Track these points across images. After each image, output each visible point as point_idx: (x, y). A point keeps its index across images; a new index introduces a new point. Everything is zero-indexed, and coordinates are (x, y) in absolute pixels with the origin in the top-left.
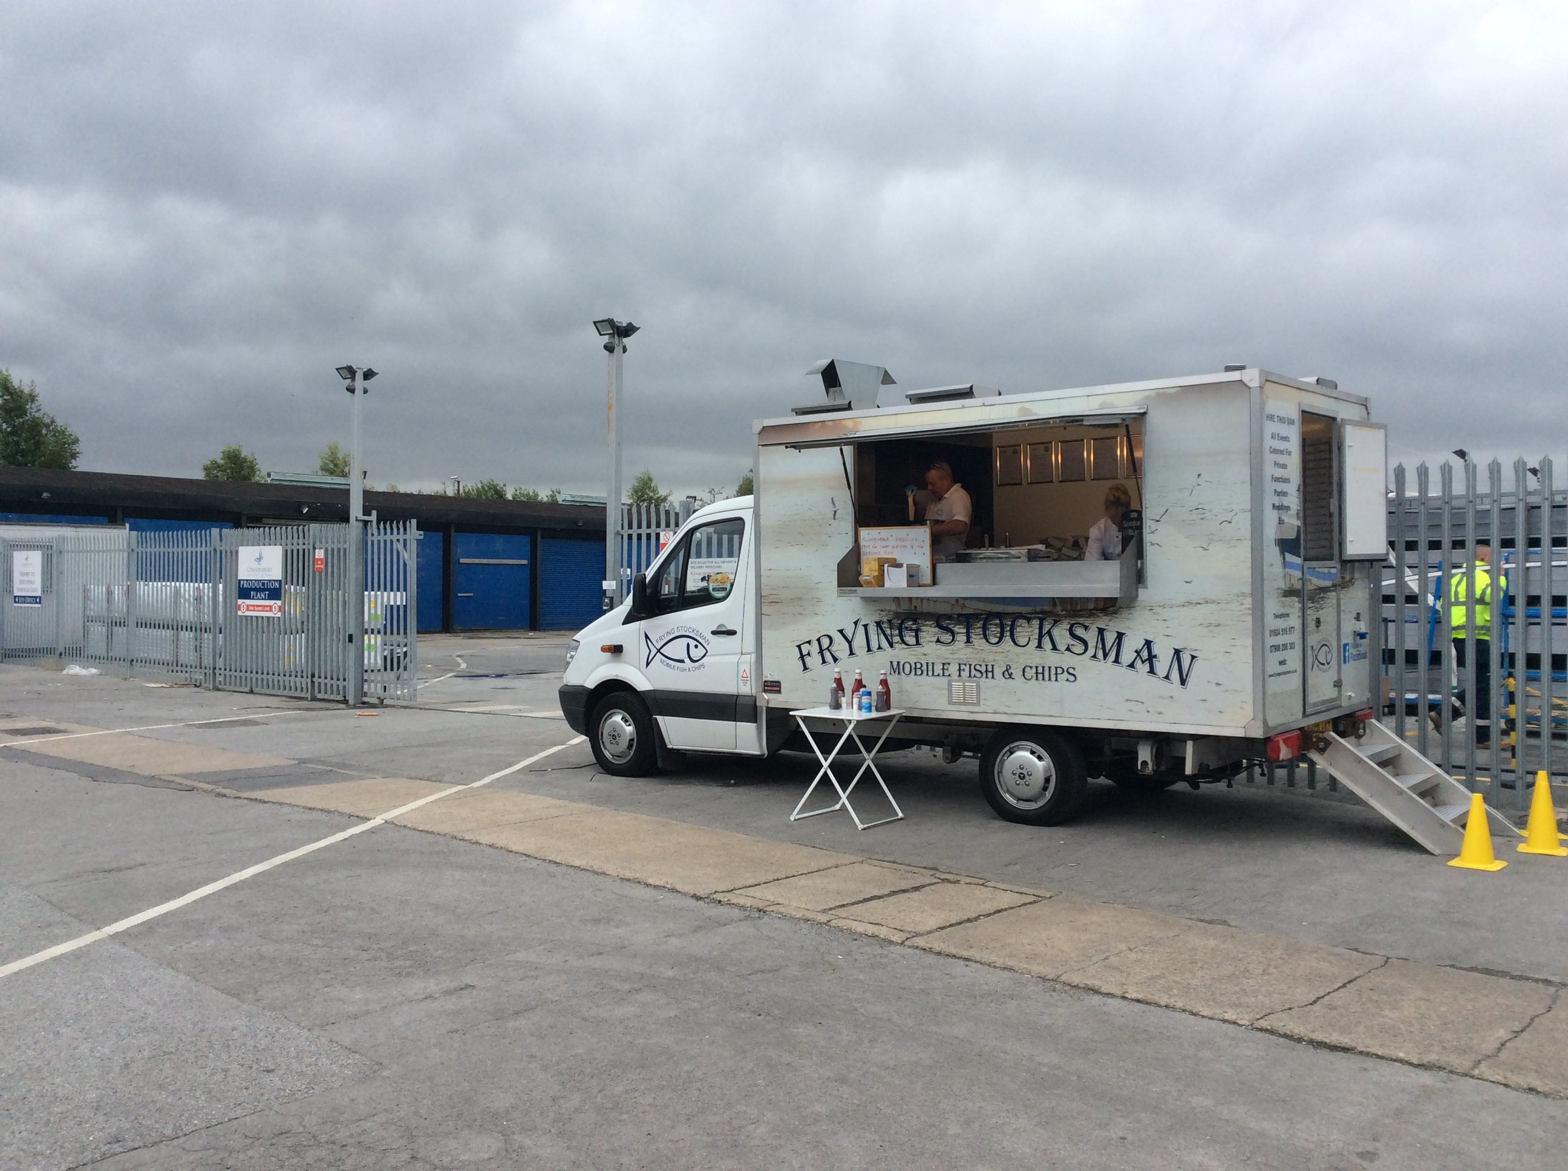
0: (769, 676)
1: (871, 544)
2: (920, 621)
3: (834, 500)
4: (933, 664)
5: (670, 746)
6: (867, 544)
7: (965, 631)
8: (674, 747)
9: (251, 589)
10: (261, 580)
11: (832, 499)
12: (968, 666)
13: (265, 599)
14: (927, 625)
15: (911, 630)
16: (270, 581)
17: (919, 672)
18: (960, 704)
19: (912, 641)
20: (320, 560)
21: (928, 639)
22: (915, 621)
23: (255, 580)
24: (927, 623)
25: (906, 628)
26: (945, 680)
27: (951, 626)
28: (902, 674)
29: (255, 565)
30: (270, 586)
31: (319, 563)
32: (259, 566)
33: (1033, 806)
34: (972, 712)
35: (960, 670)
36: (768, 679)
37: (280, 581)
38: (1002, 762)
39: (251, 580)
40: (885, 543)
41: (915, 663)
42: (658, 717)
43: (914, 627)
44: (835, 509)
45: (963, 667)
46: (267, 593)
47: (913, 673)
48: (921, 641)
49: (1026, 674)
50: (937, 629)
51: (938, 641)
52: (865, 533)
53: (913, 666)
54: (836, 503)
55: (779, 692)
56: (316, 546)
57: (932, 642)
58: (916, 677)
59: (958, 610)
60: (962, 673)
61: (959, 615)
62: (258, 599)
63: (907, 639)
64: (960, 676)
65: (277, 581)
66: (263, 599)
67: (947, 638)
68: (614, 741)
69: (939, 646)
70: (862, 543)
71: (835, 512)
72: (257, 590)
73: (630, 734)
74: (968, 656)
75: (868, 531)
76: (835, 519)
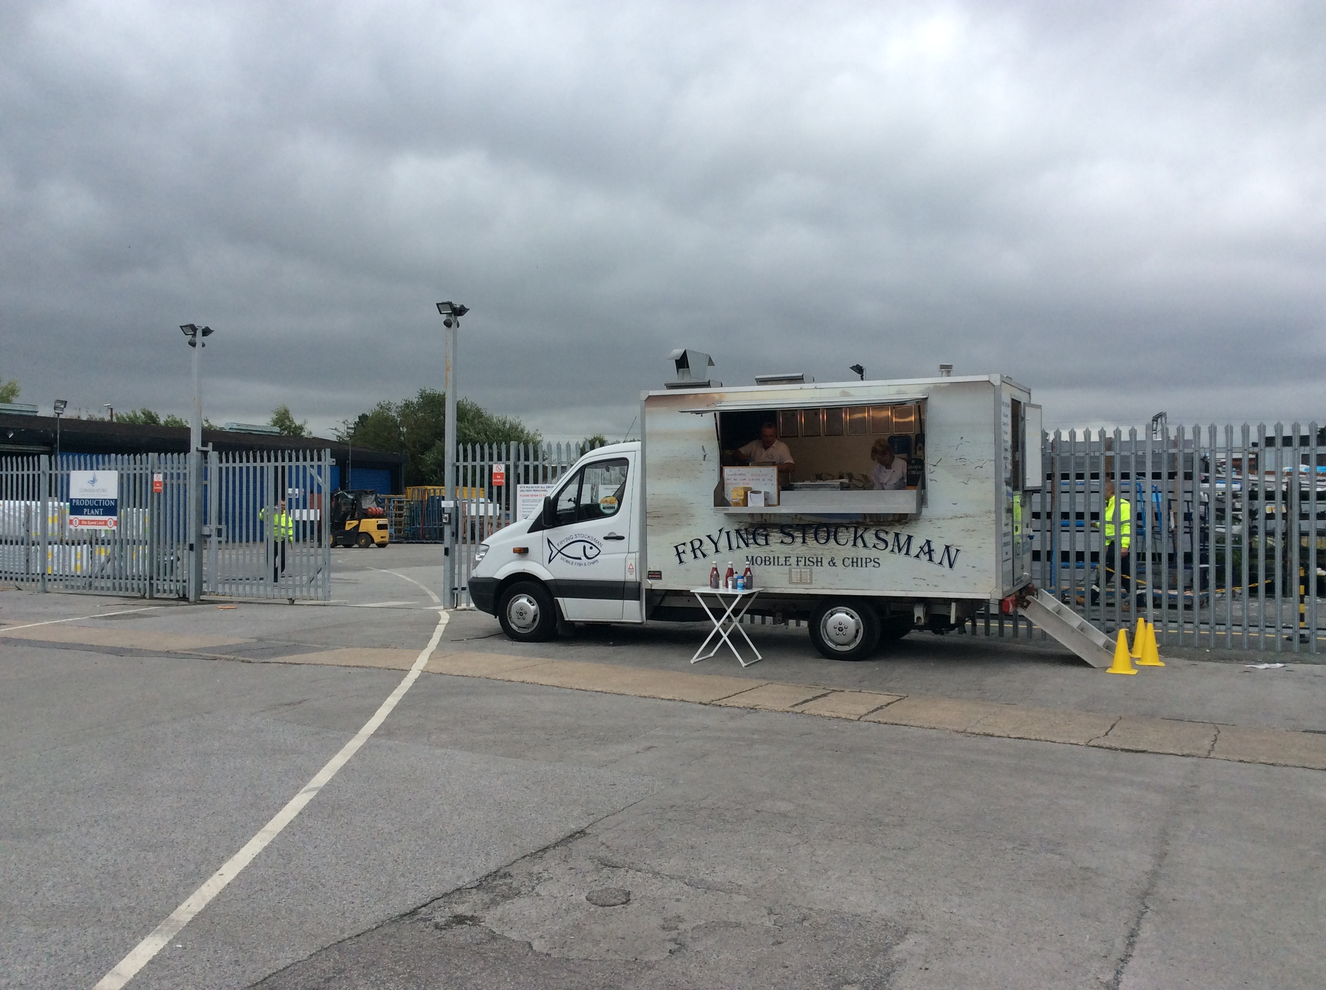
0: (652, 568)
1: (733, 477)
2: (769, 529)
4: (778, 557)
5: (566, 619)
6: (729, 478)
7: (802, 535)
8: (570, 620)
9: (84, 507)
10: (94, 499)
11: (703, 447)
12: (804, 558)
13: (100, 515)
14: (774, 532)
15: (762, 535)
16: (105, 500)
17: (768, 563)
18: (797, 583)
19: (763, 542)
20: (159, 482)
21: (774, 541)
22: (765, 529)
23: (89, 499)
24: (774, 530)
25: (758, 534)
26: (787, 567)
27: (791, 532)
28: (756, 564)
29: (89, 486)
30: (105, 504)
31: (158, 485)
32: (92, 487)
33: (847, 648)
34: (807, 589)
35: (798, 561)
36: (652, 569)
37: (116, 500)
38: (826, 621)
39: (84, 499)
40: (743, 477)
41: (765, 557)
42: (559, 599)
43: (765, 533)
44: (705, 454)
45: (799, 559)
46: (101, 510)
47: (763, 563)
48: (769, 542)
49: (845, 563)
50: (781, 535)
51: (782, 542)
52: (727, 470)
53: (763, 559)
54: (705, 450)
55: (660, 578)
56: (154, 471)
57: (777, 543)
58: (766, 566)
59: (797, 522)
60: (799, 563)
61: (798, 525)
62: (92, 515)
63: (759, 541)
64: (798, 565)
65: (112, 500)
66: (97, 515)
67: (789, 540)
68: (522, 617)
69: (783, 546)
70: (726, 476)
71: (705, 456)
72: (90, 507)
73: (535, 611)
74: (803, 552)
75: (730, 469)
76: (704, 460)
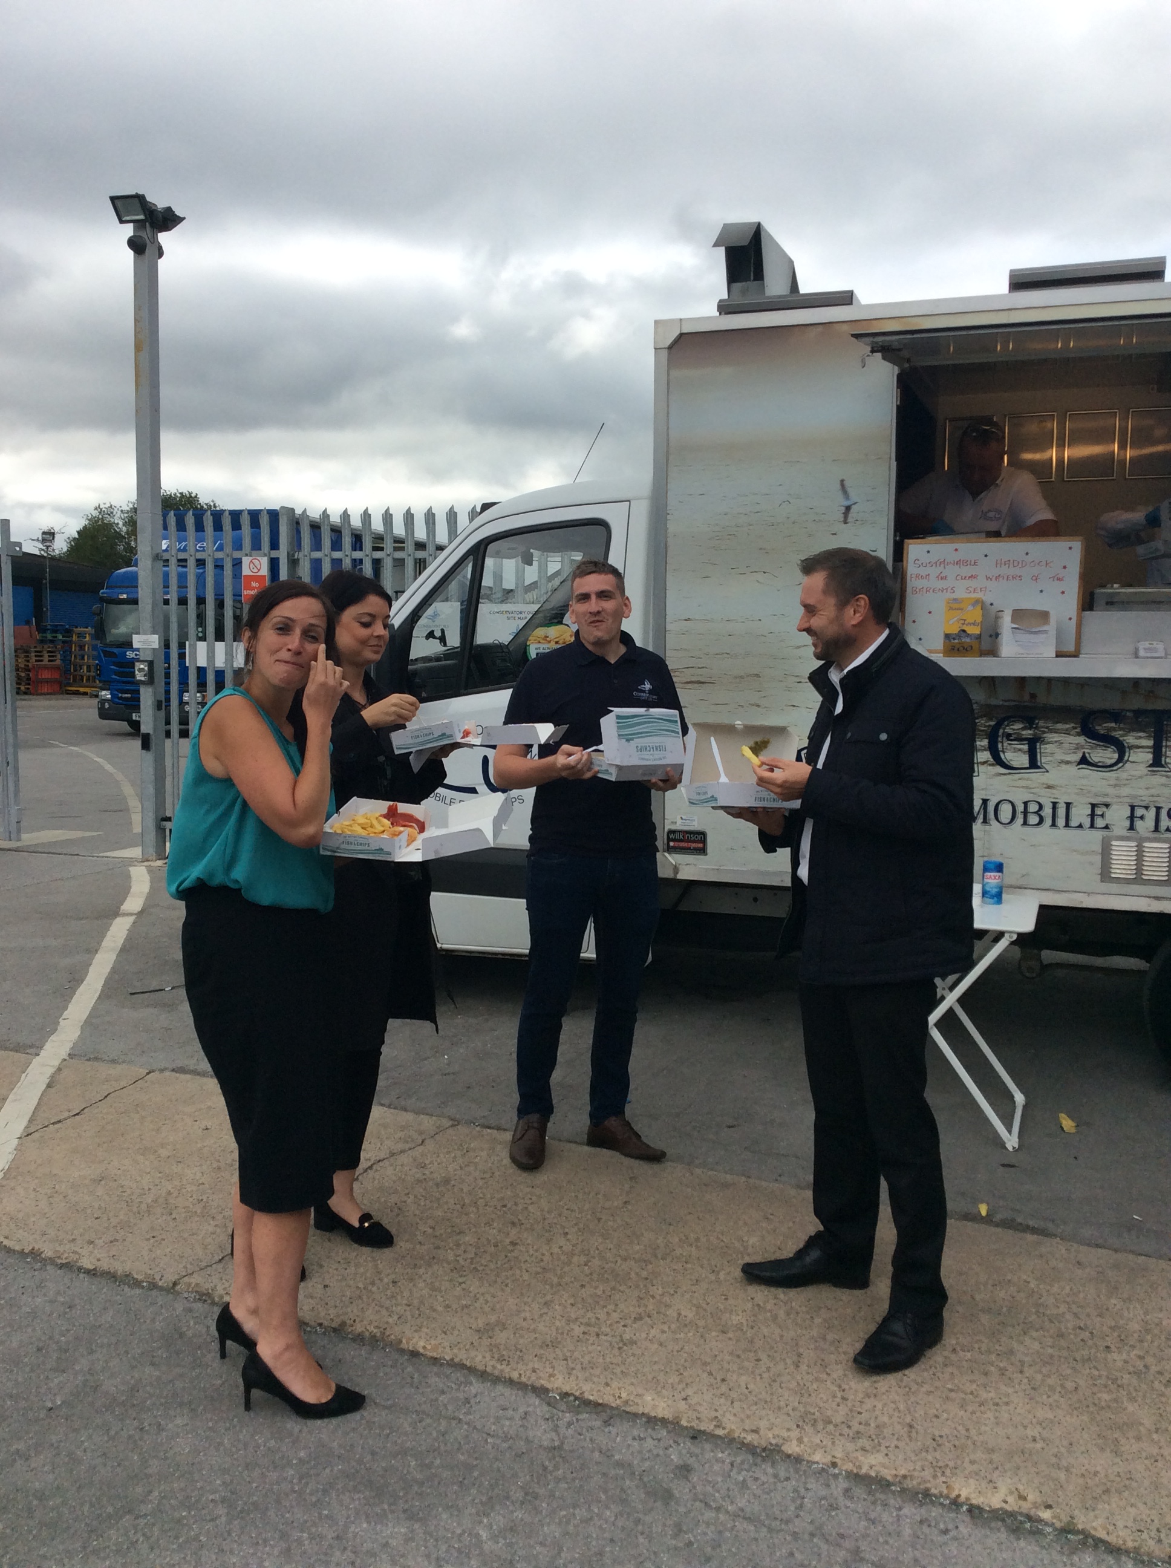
0: (679, 822)
1: (934, 572)
2: (1041, 723)
3: (847, 484)
4: (1068, 805)
6: (923, 571)
7: (1150, 743)
11: (842, 481)
12: (1153, 811)
14: (1056, 731)
15: (1020, 739)
17: (1033, 819)
18: (1127, 881)
19: (1023, 760)
21: (1060, 756)
22: (1030, 723)
24: (1059, 726)
25: (1008, 736)
26: (1097, 835)
27: (1116, 734)
28: (993, 822)
34: (1157, 898)
35: (1132, 818)
36: (679, 826)
40: (966, 571)
41: (1026, 804)
43: (1028, 733)
44: (847, 503)
45: (1139, 812)
47: (1020, 819)
48: (1043, 760)
50: (1081, 740)
51: (1084, 761)
52: (915, 551)
53: (1020, 808)
54: (849, 490)
55: (703, 851)
57: (1068, 762)
58: (1027, 829)
59: (1137, 703)
60: (1138, 824)
61: (1138, 713)
63: (1009, 756)
64: (1132, 828)
67: (1108, 755)
69: (1086, 772)
70: (912, 566)
71: (848, 509)
74: (1153, 791)
75: (926, 547)
76: (845, 522)
